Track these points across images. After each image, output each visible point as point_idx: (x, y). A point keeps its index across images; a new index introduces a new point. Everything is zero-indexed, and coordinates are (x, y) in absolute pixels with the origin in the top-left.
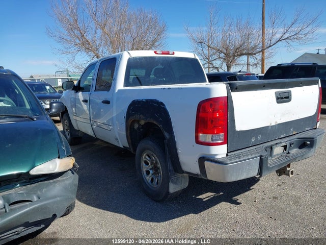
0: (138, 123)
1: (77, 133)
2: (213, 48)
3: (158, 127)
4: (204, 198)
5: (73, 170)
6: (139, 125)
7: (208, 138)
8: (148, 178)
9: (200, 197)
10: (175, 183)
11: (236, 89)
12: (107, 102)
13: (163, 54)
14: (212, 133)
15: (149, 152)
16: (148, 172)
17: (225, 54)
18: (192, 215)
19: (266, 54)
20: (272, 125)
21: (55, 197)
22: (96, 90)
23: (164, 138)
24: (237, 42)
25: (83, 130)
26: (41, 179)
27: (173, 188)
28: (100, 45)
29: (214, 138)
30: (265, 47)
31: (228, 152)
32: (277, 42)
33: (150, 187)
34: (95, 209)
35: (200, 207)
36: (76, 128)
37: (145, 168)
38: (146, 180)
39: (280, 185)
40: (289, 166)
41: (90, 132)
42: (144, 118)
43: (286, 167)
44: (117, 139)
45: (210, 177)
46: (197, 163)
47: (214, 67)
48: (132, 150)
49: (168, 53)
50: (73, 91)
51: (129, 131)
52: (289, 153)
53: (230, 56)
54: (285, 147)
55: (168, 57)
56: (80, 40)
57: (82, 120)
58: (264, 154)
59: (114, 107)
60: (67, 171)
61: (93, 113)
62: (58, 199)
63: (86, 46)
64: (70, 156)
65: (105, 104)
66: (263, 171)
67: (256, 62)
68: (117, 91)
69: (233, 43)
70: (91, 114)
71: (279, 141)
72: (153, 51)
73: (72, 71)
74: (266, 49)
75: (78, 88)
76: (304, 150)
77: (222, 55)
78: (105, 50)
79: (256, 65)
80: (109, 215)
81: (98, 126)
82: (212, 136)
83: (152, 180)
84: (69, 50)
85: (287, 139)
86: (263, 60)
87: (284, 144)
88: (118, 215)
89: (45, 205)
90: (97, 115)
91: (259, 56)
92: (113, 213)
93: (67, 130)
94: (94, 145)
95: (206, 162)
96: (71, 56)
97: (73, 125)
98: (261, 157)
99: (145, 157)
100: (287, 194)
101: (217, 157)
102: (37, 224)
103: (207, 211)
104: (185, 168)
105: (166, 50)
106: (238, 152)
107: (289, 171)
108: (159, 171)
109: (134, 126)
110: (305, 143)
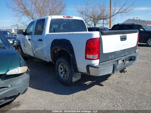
0: (57, 50)
1: (25, 55)
2: (88, 16)
3: (67, 52)
4: (87, 84)
5: (27, 72)
6: (57, 51)
7: (91, 56)
8: (62, 76)
9: (85, 83)
10: (75, 77)
11: (104, 34)
12: (41, 40)
13: (67, 17)
14: (93, 54)
15: (63, 64)
16: (62, 73)
17: (93, 19)
18: (82, 91)
19: (112, 19)
20: (118, 50)
21: (19, 85)
22: (35, 34)
23: (70, 57)
24: (98, 13)
25: (28, 54)
26: (12, 77)
27: (74, 80)
28: (34, 13)
29: (93, 57)
30: (111, 16)
31: (99, 63)
32: (117, 14)
33: (63, 79)
34: (37, 90)
35: (86, 88)
36: (25, 53)
37: (60, 71)
38: (61, 76)
39: (120, 77)
40: (125, 69)
41: (32, 55)
42: (60, 47)
43: (124, 69)
44: (46, 58)
45: (91, 74)
46: (86, 68)
47: (88, 25)
48: (54, 63)
49: (70, 17)
50: (23, 35)
51: (52, 54)
52: (125, 63)
53: (96, 20)
54: (123, 60)
55: (69, 19)
56: (24, 10)
57: (28, 49)
58: (115, 63)
59: (44, 42)
60: (24, 73)
61: (34, 45)
62: (21, 86)
63: (27, 13)
64: (25, 66)
65: (39, 41)
66: (115, 71)
67: (107, 23)
68: (46, 35)
69: (97, 13)
70: (33, 46)
71: (121, 58)
72: (62, 16)
73: (20, 26)
74: (111, 17)
75: (25, 34)
76: (131, 62)
77: (92, 19)
78: (36, 16)
79: (107, 24)
80: (44, 92)
81: (36, 52)
82: (93, 56)
83: (64, 76)
84: (18, 15)
85: (124, 57)
86: (110, 22)
87: (123, 59)
88: (48, 93)
89: (15, 89)
90: (36, 47)
91: (108, 20)
92: (46, 92)
93: (20, 54)
94: (34, 61)
95: (90, 68)
96: (19, 18)
97: (23, 51)
98: (114, 65)
99: (60, 66)
100: (123, 81)
101: (95, 65)
102: (10, 98)
103: (89, 89)
104: (80, 70)
105: (69, 16)
106: (104, 63)
107: (125, 71)
108: (67, 72)
109: (55, 52)
110: (132, 58)
